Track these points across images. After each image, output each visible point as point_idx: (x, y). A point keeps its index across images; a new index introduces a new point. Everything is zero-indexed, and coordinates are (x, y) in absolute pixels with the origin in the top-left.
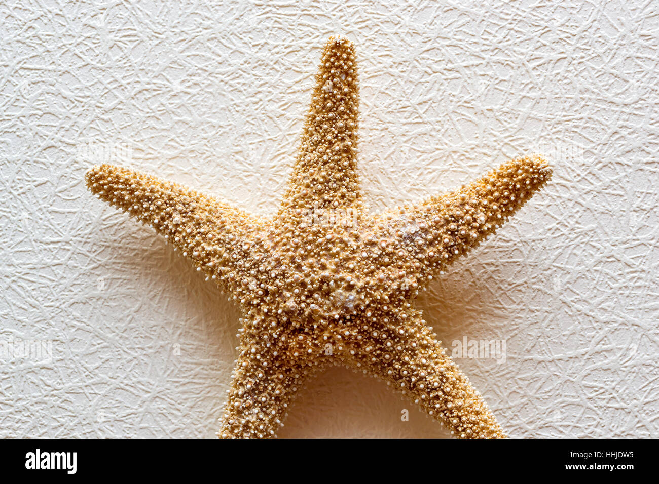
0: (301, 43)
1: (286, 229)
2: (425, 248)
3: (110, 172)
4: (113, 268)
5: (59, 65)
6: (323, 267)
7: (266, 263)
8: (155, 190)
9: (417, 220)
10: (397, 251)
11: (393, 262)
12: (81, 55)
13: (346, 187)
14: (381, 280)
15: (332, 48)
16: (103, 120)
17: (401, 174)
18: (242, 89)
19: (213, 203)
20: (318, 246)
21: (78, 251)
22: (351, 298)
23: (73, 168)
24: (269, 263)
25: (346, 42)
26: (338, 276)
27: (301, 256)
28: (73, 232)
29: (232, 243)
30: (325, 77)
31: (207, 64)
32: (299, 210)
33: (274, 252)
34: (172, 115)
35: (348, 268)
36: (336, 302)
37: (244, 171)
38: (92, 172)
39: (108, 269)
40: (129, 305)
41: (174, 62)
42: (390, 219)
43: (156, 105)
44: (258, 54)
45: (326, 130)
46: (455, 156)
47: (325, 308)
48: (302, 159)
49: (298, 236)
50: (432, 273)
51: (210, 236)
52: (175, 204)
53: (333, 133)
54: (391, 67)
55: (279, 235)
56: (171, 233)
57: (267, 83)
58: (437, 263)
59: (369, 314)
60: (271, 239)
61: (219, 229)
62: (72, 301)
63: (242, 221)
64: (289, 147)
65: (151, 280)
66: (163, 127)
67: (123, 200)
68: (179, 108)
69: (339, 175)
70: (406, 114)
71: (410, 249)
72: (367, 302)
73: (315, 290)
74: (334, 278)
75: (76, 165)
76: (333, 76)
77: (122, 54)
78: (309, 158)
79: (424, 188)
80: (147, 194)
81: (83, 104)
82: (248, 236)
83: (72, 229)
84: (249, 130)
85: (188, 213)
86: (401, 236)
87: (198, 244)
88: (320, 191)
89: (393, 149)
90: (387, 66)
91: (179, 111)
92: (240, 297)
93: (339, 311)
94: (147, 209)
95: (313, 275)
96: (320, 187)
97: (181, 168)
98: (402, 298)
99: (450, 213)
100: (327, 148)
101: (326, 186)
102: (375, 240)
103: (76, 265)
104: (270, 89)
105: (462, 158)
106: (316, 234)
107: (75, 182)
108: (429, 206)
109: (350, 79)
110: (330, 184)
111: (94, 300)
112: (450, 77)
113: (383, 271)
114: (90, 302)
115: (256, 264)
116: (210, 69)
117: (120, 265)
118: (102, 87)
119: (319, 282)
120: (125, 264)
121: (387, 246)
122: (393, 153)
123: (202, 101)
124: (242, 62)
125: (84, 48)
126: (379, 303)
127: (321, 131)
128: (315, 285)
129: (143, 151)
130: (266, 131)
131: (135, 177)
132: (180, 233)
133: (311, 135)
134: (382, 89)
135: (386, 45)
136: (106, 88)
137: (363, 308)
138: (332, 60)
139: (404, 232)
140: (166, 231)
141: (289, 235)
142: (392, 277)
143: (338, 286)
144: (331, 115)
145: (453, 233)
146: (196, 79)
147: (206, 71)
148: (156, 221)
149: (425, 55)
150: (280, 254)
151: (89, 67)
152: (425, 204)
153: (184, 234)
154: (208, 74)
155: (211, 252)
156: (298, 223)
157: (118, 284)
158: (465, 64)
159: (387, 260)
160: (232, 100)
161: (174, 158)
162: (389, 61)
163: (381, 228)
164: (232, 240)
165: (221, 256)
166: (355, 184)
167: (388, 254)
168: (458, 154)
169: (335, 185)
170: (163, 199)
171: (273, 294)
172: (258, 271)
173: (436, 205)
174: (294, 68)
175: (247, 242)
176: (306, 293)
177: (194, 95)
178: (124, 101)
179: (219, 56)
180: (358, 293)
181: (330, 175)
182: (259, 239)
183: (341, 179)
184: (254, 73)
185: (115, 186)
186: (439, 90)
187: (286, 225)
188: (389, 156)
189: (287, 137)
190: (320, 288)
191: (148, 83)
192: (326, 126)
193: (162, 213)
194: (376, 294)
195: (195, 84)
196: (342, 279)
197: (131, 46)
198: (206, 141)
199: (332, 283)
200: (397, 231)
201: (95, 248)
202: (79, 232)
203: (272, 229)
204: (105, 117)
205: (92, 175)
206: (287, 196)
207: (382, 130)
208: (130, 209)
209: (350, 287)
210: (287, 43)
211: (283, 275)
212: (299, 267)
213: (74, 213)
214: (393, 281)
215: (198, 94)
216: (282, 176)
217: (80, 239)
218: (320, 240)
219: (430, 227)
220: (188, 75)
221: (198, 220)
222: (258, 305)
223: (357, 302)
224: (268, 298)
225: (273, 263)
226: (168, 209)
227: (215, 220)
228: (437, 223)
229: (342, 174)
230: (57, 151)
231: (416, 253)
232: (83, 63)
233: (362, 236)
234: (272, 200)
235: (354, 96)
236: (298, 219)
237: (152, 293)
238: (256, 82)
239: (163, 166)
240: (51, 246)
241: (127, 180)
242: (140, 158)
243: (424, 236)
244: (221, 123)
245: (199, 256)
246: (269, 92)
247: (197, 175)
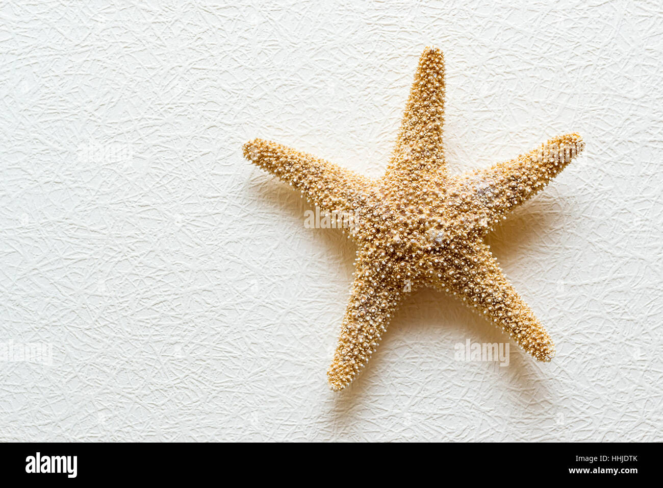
0: (400, 52)
1: (393, 185)
2: (493, 199)
3: (262, 144)
4: (258, 217)
5: (221, 66)
6: (421, 212)
7: (378, 210)
8: (295, 157)
9: (487, 179)
10: (473, 201)
11: (470, 209)
12: (237, 59)
13: (436, 155)
14: (462, 222)
15: (428, 55)
16: (253, 107)
17: (472, 148)
18: (356, 85)
20: (416, 197)
21: (232, 203)
22: (441, 234)
23: (229, 142)
24: (381, 209)
25: (438, 50)
26: (431, 219)
27: (405, 204)
28: (229, 189)
29: (352, 195)
30: (422, 75)
31: (330, 66)
32: (402, 172)
33: (384, 202)
34: (304, 104)
35: (439, 213)
36: (429, 237)
37: (357, 145)
38: (249, 144)
39: (255, 217)
40: (270, 244)
41: (306, 65)
42: (467, 178)
43: (292, 96)
44: (368, 60)
45: (421, 114)
46: (512, 136)
47: (421, 242)
48: (404, 135)
49: (402, 190)
50: (498, 218)
51: (335, 190)
52: (309, 168)
53: (427, 116)
54: (465, 70)
55: (387, 189)
56: (306, 189)
57: (374, 81)
58: (502, 211)
59: (453, 247)
60: (382, 192)
61: (342, 186)
62: (227, 241)
63: (359, 180)
64: (390, 127)
65: (287, 225)
66: (297, 112)
67: (271, 164)
68: (309, 98)
69: (431, 146)
70: (476, 105)
71: (482, 200)
72: (452, 238)
73: (414, 229)
74: (429, 220)
75: (231, 140)
76: (428, 75)
77: (267, 58)
78: (409, 134)
79: (489, 159)
80: (289, 160)
81: (237, 95)
82: (364, 191)
83: (228, 187)
84: (361, 116)
85: (319, 173)
86: (476, 191)
87: (326, 196)
88: (418, 158)
89: (466, 129)
90: (463, 69)
91: (309, 100)
92: (358, 235)
93: (431, 244)
94: (289, 171)
95: (413, 218)
96: (418, 155)
97: (310, 143)
98: (476, 235)
99: (512, 174)
100: (423, 127)
101: (422, 154)
102: (457, 193)
103: (230, 214)
104: (376, 85)
105: (517, 136)
106: (414, 188)
107: (230, 152)
108: (495, 169)
109: (440, 77)
110: (425, 153)
111: (244, 240)
112: (508, 78)
113: (463, 216)
114: (241, 242)
115: (371, 210)
116: (332, 70)
117: (263, 214)
118: (252, 83)
119: (418, 223)
120: (267, 213)
121: (466, 198)
122: (466, 133)
123: (326, 93)
124: (356, 65)
125: (239, 54)
126: (460, 239)
127: (418, 114)
128: (414, 225)
129: (282, 130)
130: (374, 116)
131: (279, 148)
132: (313, 188)
133: (411, 118)
134: (459, 86)
135: (462, 53)
136: (255, 83)
137: (448, 242)
138: (428, 63)
139: (478, 188)
140: (302, 187)
141: (396, 189)
142: (470, 220)
143: (431, 226)
144: (426, 103)
145: (513, 188)
146: (322, 77)
147: (329, 71)
148: (295, 180)
149: (490, 62)
150: (389, 202)
151: (243, 68)
152: (493, 168)
153: (316, 190)
154: (330, 74)
155: (336, 202)
156: (402, 180)
157: (262, 228)
158: (520, 68)
159: (466, 207)
160: (349, 93)
161: (304, 136)
162: (464, 66)
163: (462, 185)
164: (352, 193)
165: (344, 205)
166: (442, 154)
167: (466, 203)
168: (514, 134)
169: (428, 154)
170: (300, 163)
171: (384, 232)
172: (372, 215)
173: (501, 169)
174: (394, 70)
175: (364, 195)
176: (408, 231)
177: (320, 89)
178: (269, 93)
179: (340, 61)
180: (446, 231)
181: (425, 146)
182: (373, 193)
183: (432, 150)
184: (365, 73)
185: (265, 154)
186: (500, 87)
187: (393, 182)
188: (463, 135)
189: (389, 120)
190: (418, 228)
191: (286, 80)
192: (422, 111)
193: (300, 174)
194: (458, 232)
195: (321, 81)
196: (434, 221)
197: (275, 52)
198: (328, 123)
199: (427, 224)
200: (473, 187)
201: (245, 201)
202: (233, 190)
203: (383, 185)
204: (255, 105)
205: (248, 146)
206: (392, 162)
207: (459, 116)
208: (275, 171)
209: (440, 226)
210: (389, 52)
211: (391, 218)
212: (403, 212)
213: (230, 175)
214: (470, 223)
215: (324, 88)
216: (385, 149)
217: (234, 195)
218: (418, 193)
219: (497, 184)
220: (316, 75)
221: (326, 179)
222: (372, 240)
223: (445, 238)
224: (380, 235)
225: (384, 210)
226: (304, 171)
227: (339, 179)
228: (502, 181)
229: (433, 146)
230: (218, 129)
231: (487, 203)
232: (239, 65)
233: (448, 191)
234: (377, 166)
235: (443, 90)
236: (402, 178)
237: (287, 235)
238: (366, 80)
239: (297, 141)
240: (212, 200)
241: (274, 150)
242: (279, 136)
243: (492, 190)
244: (340, 110)
245: (327, 205)
246: (376, 87)
247: (322, 148)
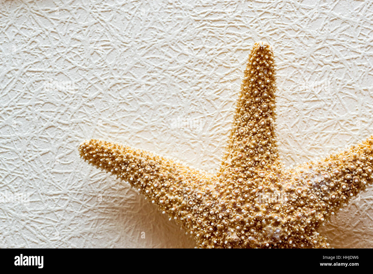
0: (229, 46)
1: (229, 182)
2: (329, 192)
3: (97, 145)
4: (99, 212)
5: (55, 68)
6: (257, 210)
7: (215, 208)
8: (130, 157)
9: (322, 172)
10: (309, 196)
11: (306, 204)
12: (70, 60)
13: (270, 151)
14: (298, 218)
15: (258, 51)
16: (88, 106)
17: (304, 137)
18: (187, 81)
19: (171, 164)
20: (252, 195)
21: (73, 200)
22: (278, 231)
23: (67, 141)
24: (217, 208)
25: (267, 47)
26: (268, 216)
27: (240, 202)
28: (70, 186)
29: (189, 193)
30: (252, 72)
31: (161, 63)
32: (237, 169)
33: (220, 200)
34: (138, 101)
35: (275, 210)
36: (267, 234)
37: (191, 139)
38: (84, 146)
39: (95, 212)
40: (111, 237)
41: (138, 63)
42: (302, 172)
43: (126, 94)
44: (198, 56)
45: (254, 110)
46: (342, 124)
47: (259, 239)
48: (237, 131)
49: (237, 188)
50: (334, 210)
51: (172, 189)
52: (145, 166)
53: (259, 112)
54: (294, 61)
55: (223, 187)
56: (142, 187)
57: (205, 76)
58: (337, 203)
59: (291, 242)
60: (218, 190)
61: (178, 183)
62: (70, 236)
63: (194, 177)
64: (222, 121)
65: (127, 219)
66: (132, 110)
67: (107, 164)
68: (142, 96)
69: (264, 142)
70: (306, 95)
71: (318, 193)
72: (289, 234)
73: (252, 227)
74: (266, 217)
75: (69, 139)
76: (259, 72)
77: (100, 58)
78: (242, 131)
79: (320, 147)
80: (124, 160)
81: (73, 95)
82: (200, 188)
83: (68, 185)
84: (193, 110)
85: (155, 172)
86: (311, 185)
87: (163, 195)
88: (252, 154)
89: (297, 120)
90: (291, 61)
91: (142, 98)
92: (195, 232)
93: (269, 241)
94: (125, 171)
95: (250, 216)
96: (251, 151)
97: (146, 138)
98: (313, 229)
99: (346, 167)
100: (255, 123)
101: (255, 151)
102: (293, 188)
103: (72, 210)
104: (208, 80)
105: (347, 124)
106: (250, 186)
107: (69, 151)
108: (330, 162)
109: (271, 73)
110: (258, 149)
111: (86, 235)
112: (336, 67)
113: (300, 211)
114: (83, 236)
115: (207, 209)
116: (164, 67)
117: (104, 209)
118: (86, 83)
119: (254, 220)
120: (107, 208)
121: (302, 192)
122: (297, 123)
123: (159, 90)
124: (187, 61)
125: (72, 56)
126: (297, 234)
127: (250, 111)
128: (251, 223)
129: (118, 127)
130: (206, 110)
131: (115, 148)
132: (149, 187)
133: (243, 114)
134: (288, 78)
135: (290, 46)
136: (89, 83)
137: (286, 238)
138: (257, 60)
139: (313, 181)
140: (139, 186)
141: (231, 187)
142: (307, 214)
143: (268, 223)
144: (257, 99)
145: (348, 181)
146: (154, 75)
147: (161, 69)
148: (131, 179)
149: (318, 52)
150: (225, 201)
151: (77, 69)
152: (327, 160)
153: (152, 188)
154: (162, 71)
155: (173, 200)
156: (237, 178)
157: (103, 223)
158: (347, 58)
159: (302, 202)
160: (181, 89)
161: (140, 132)
162: (293, 57)
163: (297, 180)
164: (188, 191)
165: (180, 203)
166: (275, 148)
167: (302, 198)
168: (344, 122)
169: (262, 150)
170: (136, 162)
171: (221, 230)
172: (209, 214)
173: (335, 161)
174: (224, 65)
175: (200, 193)
176: (245, 229)
177: (153, 86)
178: (103, 92)
179: (170, 57)
180: (283, 227)
181: (258, 142)
182: (208, 191)
183: (266, 145)
184: (196, 69)
185: (101, 155)
186: (329, 77)
187: (228, 180)
188: (295, 125)
189: (221, 114)
190: (255, 225)
191: (120, 79)
192: (254, 107)
193: (136, 173)
194: (295, 227)
195: (154, 78)
196: (271, 218)
197: (107, 52)
198: (162, 119)
199: (264, 221)
200: (308, 181)
201: (85, 197)
202: (73, 187)
203: (218, 183)
204: (90, 104)
205: (84, 148)
206: (226, 158)
207: (289, 107)
208: (112, 170)
209: (277, 224)
210: (218, 47)
211: (228, 216)
212: (239, 211)
213: (70, 173)
214: (307, 217)
215: (156, 85)
216: (218, 142)
217: (74, 192)
218: (254, 190)
219: (332, 178)
220: (148, 72)
221: (162, 177)
222: (209, 237)
223: (282, 234)
224: (217, 233)
225: (220, 208)
226: (140, 170)
227: (175, 177)
228: (337, 174)
229: (266, 141)
230: (55, 129)
231: (322, 196)
232: (73, 66)
233: (283, 186)
234: (212, 159)
235: (274, 85)
236: (237, 175)
237: (128, 228)
238: (198, 75)
239: (133, 138)
240: (54, 197)
241: (109, 150)
242: (115, 133)
243: (327, 184)
244: (173, 106)
245: (164, 203)
246: (207, 82)
247: (157, 143)
